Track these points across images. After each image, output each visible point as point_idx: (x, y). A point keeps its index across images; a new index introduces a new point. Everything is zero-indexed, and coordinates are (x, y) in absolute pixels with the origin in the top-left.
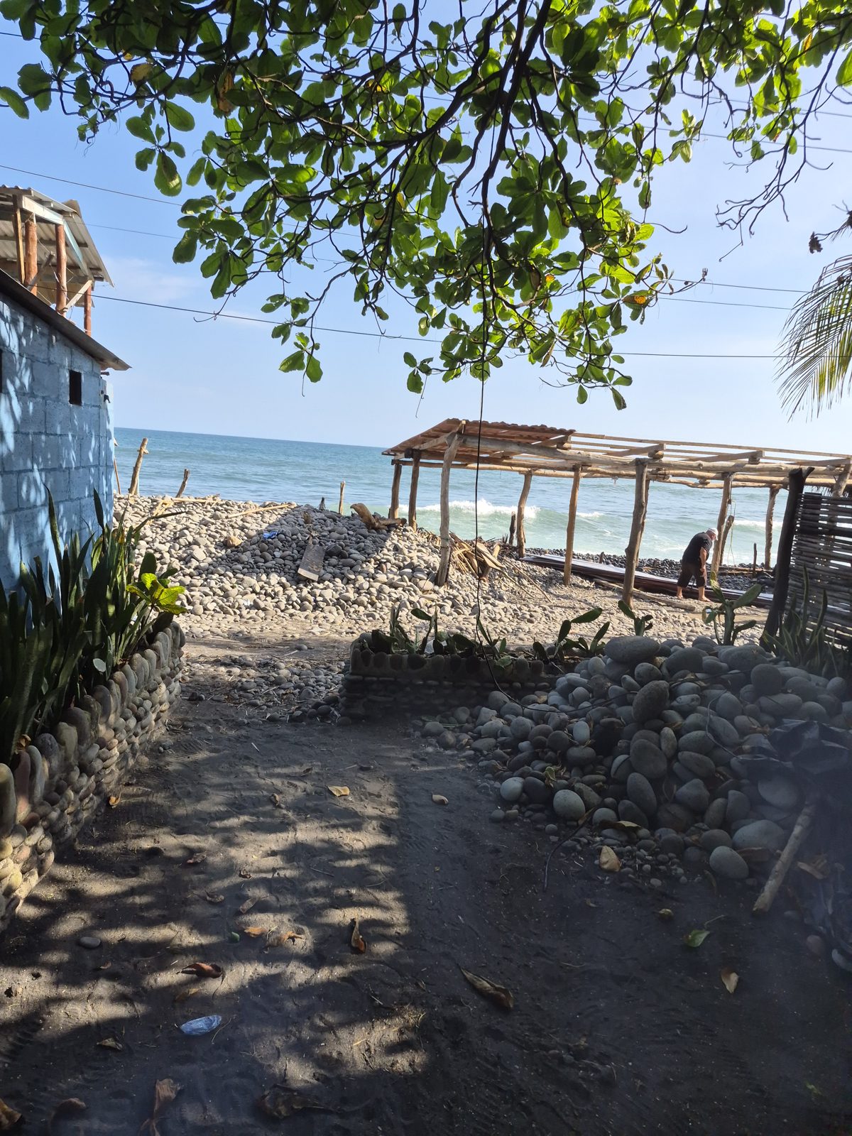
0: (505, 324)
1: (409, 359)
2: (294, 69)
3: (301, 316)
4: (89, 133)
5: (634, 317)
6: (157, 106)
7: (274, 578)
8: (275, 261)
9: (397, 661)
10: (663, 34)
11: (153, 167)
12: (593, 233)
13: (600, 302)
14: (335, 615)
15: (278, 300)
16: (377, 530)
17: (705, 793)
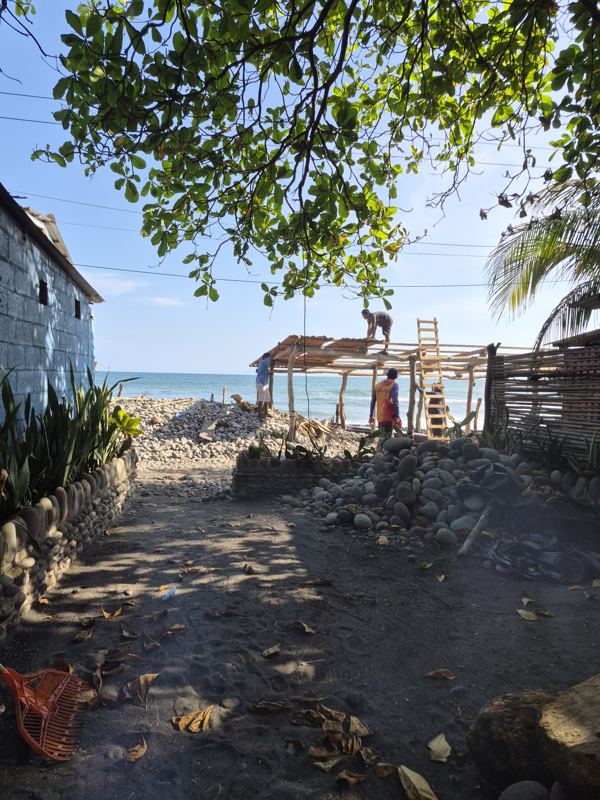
0: (319, 265)
1: (264, 287)
2: (196, 135)
3: (205, 265)
4: (91, 172)
5: (391, 258)
6: (127, 157)
7: (184, 440)
8: (190, 234)
9: (264, 464)
10: (394, 106)
11: (124, 188)
12: (363, 212)
13: (370, 251)
14: (223, 459)
15: (191, 258)
16: (249, 411)
17: (436, 508)
